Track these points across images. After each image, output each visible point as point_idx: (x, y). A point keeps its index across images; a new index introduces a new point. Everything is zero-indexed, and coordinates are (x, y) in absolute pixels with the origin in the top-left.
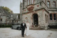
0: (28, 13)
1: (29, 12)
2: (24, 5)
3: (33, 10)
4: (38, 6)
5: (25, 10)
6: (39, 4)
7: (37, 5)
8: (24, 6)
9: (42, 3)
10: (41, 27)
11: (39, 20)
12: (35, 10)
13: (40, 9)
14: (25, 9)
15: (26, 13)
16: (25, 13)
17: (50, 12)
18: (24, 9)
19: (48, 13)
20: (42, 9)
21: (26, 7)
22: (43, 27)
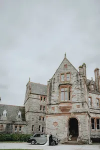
0: (60, 114)
1: (61, 112)
2: (50, 98)
3: (70, 112)
4: (78, 106)
5: (53, 108)
6: (81, 104)
7: (78, 104)
8: (50, 100)
9: (84, 103)
10: (83, 141)
11: (80, 129)
12: (74, 113)
13: (82, 113)
14: (52, 106)
15: (56, 114)
16: (53, 114)
17: (92, 115)
18: (50, 104)
19: (90, 116)
20: (85, 112)
21: (54, 103)
22: (85, 141)
